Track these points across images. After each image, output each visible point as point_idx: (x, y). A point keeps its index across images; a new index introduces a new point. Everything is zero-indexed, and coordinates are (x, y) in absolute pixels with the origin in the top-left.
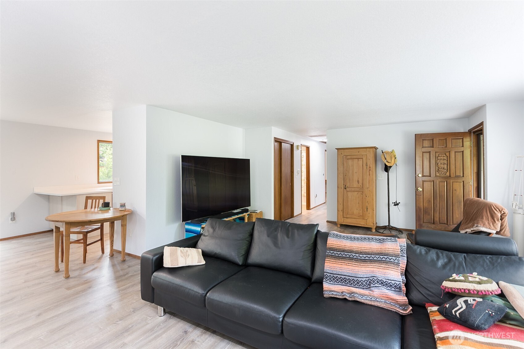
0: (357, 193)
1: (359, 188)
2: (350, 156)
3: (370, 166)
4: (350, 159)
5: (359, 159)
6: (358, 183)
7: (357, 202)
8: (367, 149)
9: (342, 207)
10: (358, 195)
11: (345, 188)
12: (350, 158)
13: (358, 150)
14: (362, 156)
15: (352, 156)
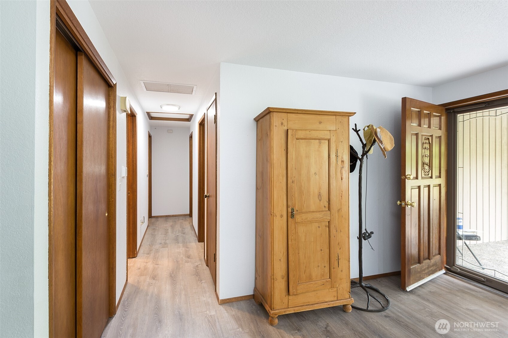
0: (317, 225)
1: (323, 213)
2: (304, 132)
3: (342, 158)
4: (302, 139)
5: (323, 141)
6: (320, 201)
7: (319, 249)
8: (338, 117)
9: (284, 266)
10: (320, 228)
11: (293, 216)
12: (302, 137)
13: (319, 117)
14: (328, 132)
15: (308, 132)
